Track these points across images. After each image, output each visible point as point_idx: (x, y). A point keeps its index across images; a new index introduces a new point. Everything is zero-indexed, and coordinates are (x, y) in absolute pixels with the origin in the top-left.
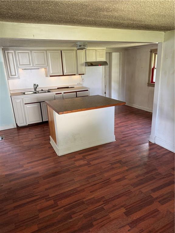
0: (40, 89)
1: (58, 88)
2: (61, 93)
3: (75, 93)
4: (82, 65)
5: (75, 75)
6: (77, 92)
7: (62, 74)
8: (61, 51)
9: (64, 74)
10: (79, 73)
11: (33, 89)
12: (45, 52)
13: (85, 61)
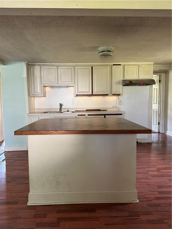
0: (66, 110)
1: (87, 110)
2: (85, 115)
3: (104, 116)
4: (118, 83)
5: (107, 95)
6: (106, 116)
7: (91, 94)
8: (92, 67)
9: (93, 94)
10: (113, 93)
11: (59, 109)
12: (73, 68)
13: (122, 79)
